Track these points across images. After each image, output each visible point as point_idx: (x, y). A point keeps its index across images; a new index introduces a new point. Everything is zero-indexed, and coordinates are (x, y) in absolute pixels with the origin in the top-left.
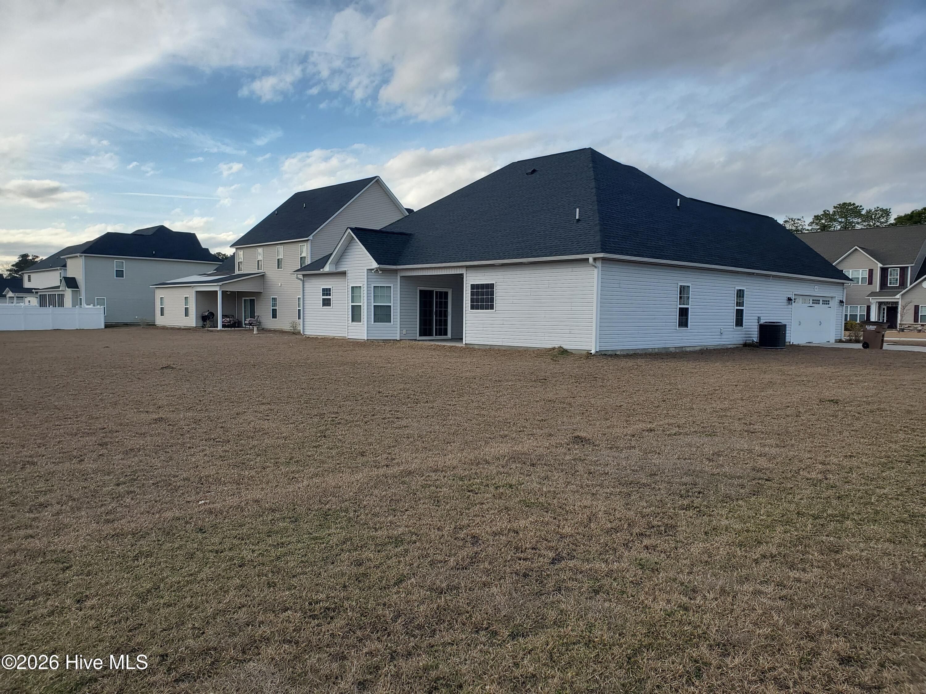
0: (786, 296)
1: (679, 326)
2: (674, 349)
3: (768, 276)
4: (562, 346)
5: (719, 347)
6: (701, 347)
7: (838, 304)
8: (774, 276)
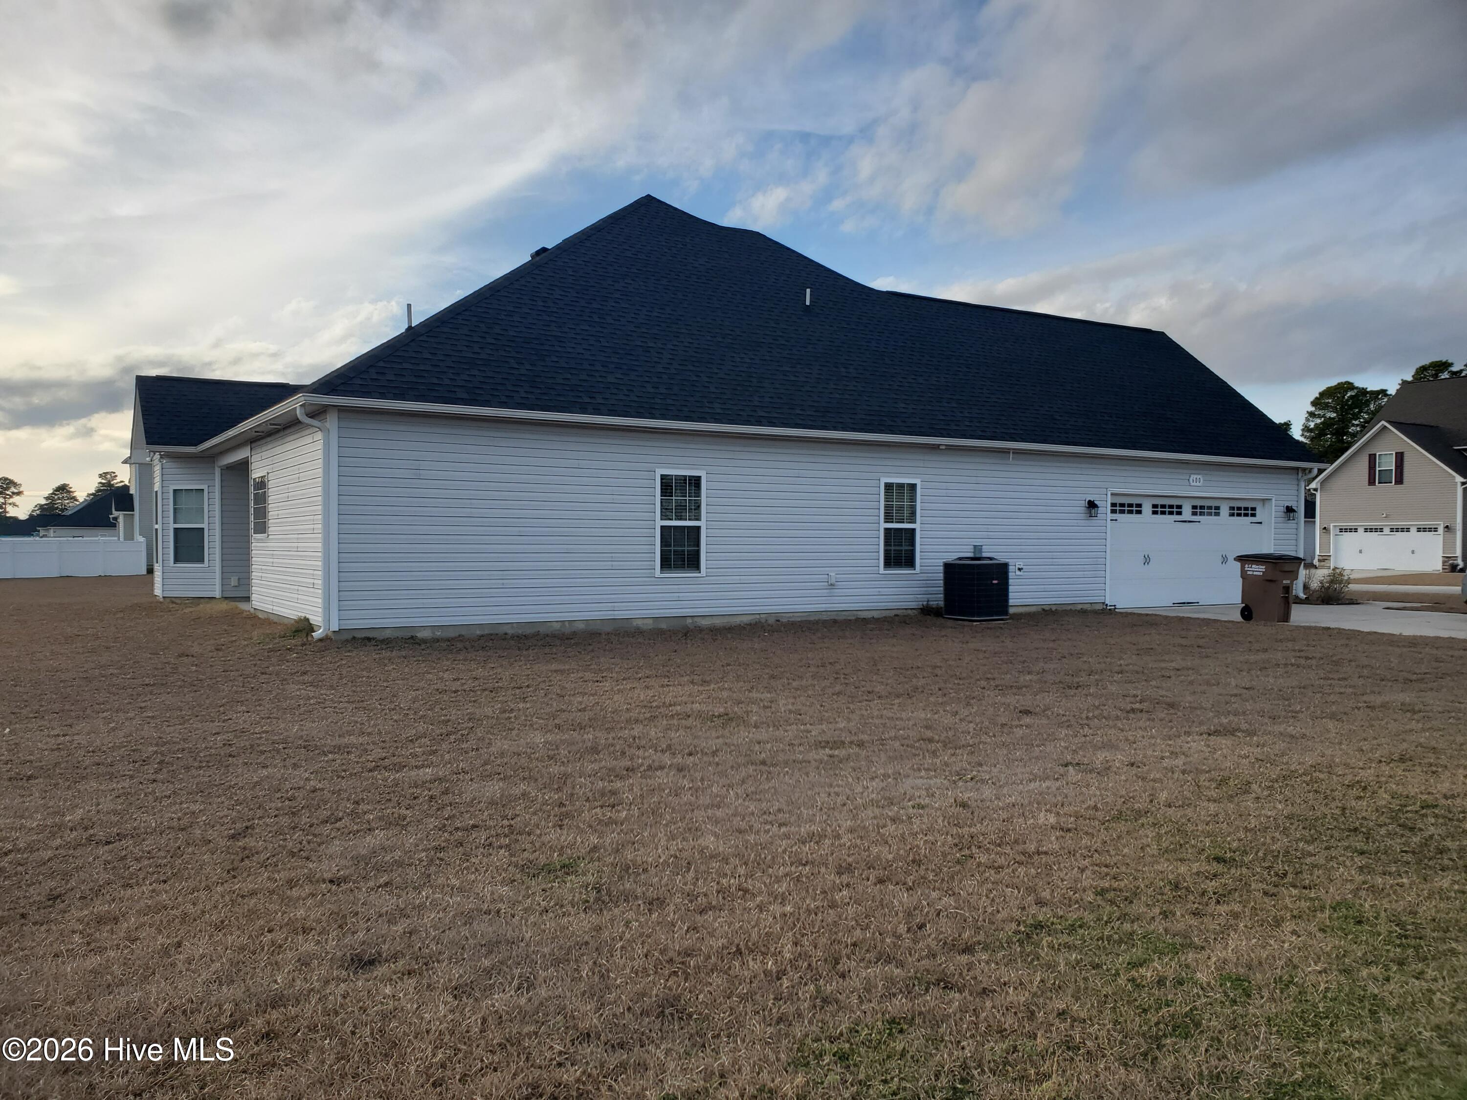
0: (1084, 497)
1: (663, 566)
2: (651, 621)
3: (1005, 452)
4: (308, 616)
5: (825, 617)
6: (758, 616)
7: (1282, 514)
8: (1017, 452)
